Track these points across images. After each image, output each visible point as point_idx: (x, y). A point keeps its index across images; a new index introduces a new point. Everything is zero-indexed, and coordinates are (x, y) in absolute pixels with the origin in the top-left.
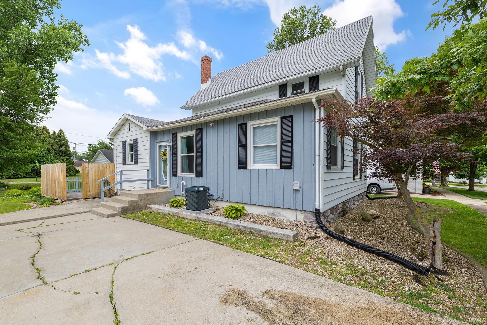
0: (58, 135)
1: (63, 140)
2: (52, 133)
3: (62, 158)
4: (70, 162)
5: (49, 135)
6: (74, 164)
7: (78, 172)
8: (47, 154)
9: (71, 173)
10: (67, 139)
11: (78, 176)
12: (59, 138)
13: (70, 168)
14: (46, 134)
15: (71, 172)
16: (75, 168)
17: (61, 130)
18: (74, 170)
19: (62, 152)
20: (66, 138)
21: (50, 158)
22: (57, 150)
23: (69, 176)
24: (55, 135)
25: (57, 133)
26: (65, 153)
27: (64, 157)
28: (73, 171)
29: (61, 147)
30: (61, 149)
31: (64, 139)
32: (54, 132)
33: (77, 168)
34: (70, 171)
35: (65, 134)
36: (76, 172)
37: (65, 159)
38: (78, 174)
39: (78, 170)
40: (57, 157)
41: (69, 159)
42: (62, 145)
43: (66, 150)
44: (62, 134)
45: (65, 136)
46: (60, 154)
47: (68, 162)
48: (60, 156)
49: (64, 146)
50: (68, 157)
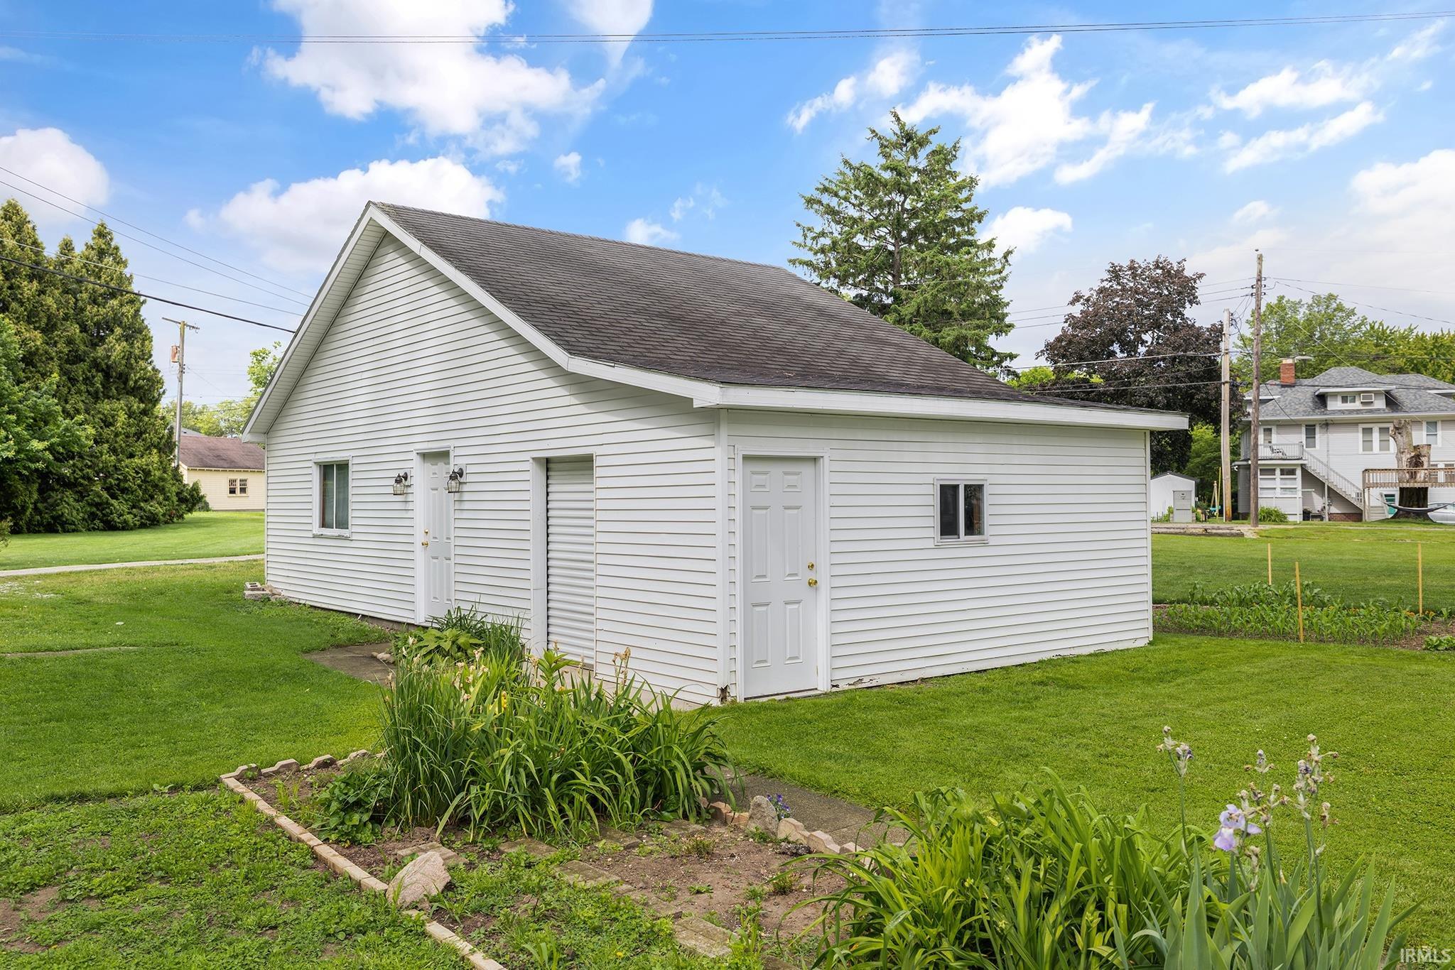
0: (86, 261)
1: (113, 296)
2: (51, 251)
3: (106, 406)
4: (151, 436)
5: (38, 264)
6: (170, 446)
7: (193, 499)
9: (155, 507)
10: (135, 286)
11: (197, 523)
12: (89, 282)
13: (147, 473)
14: (20, 254)
15: (152, 497)
16: (177, 477)
17: (102, 234)
19: (107, 375)
20: (130, 280)
21: (34, 408)
22: (75, 359)
23: (143, 526)
24: (69, 260)
25: (80, 249)
26: (123, 378)
27: (116, 405)
28: (163, 491)
29: (102, 340)
30: (100, 351)
31: (119, 288)
32: (68, 245)
33: (191, 477)
34: (145, 491)
35: (124, 253)
36: (182, 500)
37: (122, 417)
38: (196, 514)
39: (195, 488)
40: (77, 400)
41: (145, 412)
42: (106, 326)
43: (128, 356)
44: (109, 260)
45: (127, 272)
46: (93, 385)
47: (139, 435)
48: (96, 397)
49: (118, 331)
50: (137, 406)
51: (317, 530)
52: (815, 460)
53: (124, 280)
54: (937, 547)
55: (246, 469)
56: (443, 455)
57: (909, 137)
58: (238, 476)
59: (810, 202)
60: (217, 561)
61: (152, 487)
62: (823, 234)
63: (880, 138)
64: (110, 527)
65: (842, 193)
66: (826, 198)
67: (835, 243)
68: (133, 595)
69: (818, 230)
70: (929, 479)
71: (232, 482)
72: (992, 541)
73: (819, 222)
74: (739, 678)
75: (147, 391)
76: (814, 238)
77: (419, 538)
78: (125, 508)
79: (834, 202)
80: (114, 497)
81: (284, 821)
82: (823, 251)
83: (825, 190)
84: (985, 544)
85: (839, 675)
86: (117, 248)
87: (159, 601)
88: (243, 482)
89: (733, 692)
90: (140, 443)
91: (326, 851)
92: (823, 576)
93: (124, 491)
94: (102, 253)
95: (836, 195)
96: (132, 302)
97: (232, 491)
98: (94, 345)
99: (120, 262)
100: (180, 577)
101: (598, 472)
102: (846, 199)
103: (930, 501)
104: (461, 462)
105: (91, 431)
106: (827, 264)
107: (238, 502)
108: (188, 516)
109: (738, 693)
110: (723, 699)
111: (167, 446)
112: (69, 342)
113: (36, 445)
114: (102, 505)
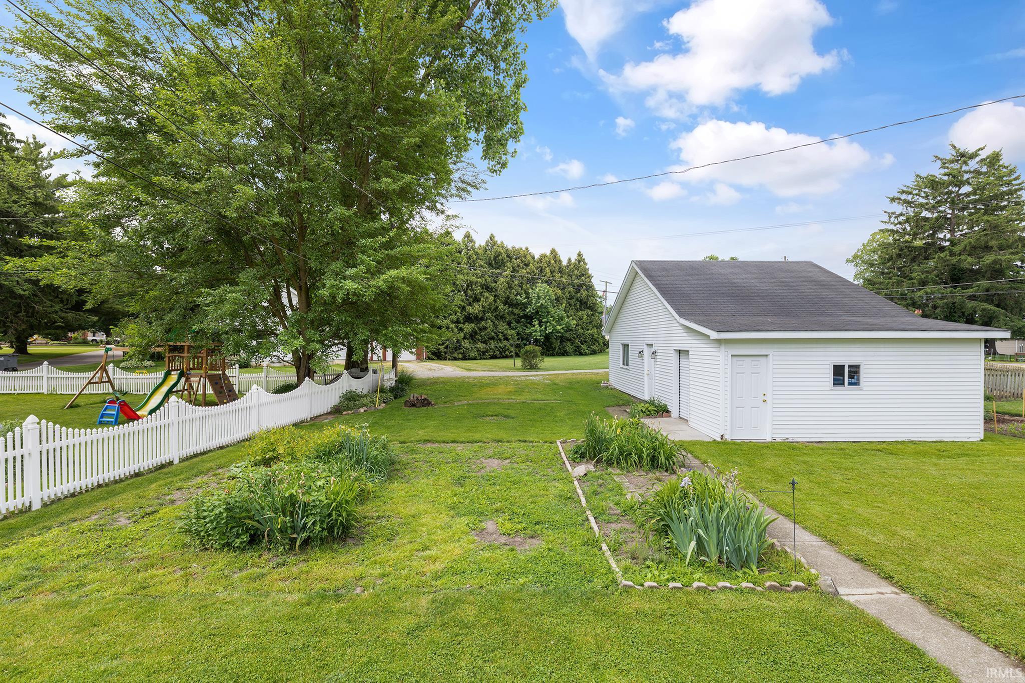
0: (575, 264)
1: (583, 275)
2: (565, 263)
3: (580, 313)
4: (594, 323)
5: (560, 267)
7: (607, 345)
8: (553, 307)
9: (596, 347)
10: (590, 272)
12: (576, 272)
13: (593, 336)
14: (555, 265)
15: (595, 344)
16: (603, 337)
17: (579, 255)
18: (601, 341)
19: (581, 303)
20: (588, 269)
21: (558, 315)
22: (571, 298)
23: (591, 354)
24: (570, 265)
25: (573, 261)
26: (586, 303)
27: (583, 313)
28: (598, 342)
29: (579, 291)
30: (579, 295)
31: (585, 273)
32: (570, 260)
33: (607, 337)
34: (592, 342)
35: (586, 261)
36: (604, 345)
37: (585, 317)
38: (609, 350)
40: (571, 312)
41: (592, 315)
42: (581, 286)
43: (587, 296)
44: (582, 263)
45: (587, 267)
46: (576, 306)
47: (590, 323)
48: (577, 310)
49: (584, 287)
50: (590, 313)
51: (621, 366)
52: (767, 355)
53: (587, 270)
54: (831, 390)
56: (651, 345)
57: (963, 155)
59: (893, 200)
61: (594, 341)
62: (901, 214)
63: (941, 160)
64: (581, 354)
65: (915, 192)
66: (904, 197)
67: (908, 219)
68: (570, 383)
69: (898, 213)
70: (828, 362)
72: (865, 388)
73: (898, 208)
74: (728, 432)
75: (594, 307)
76: (895, 217)
78: (585, 348)
79: (910, 198)
80: (582, 344)
81: (563, 454)
82: (900, 223)
83: (903, 192)
84: (861, 389)
85: (774, 436)
86: (584, 259)
89: (725, 437)
90: (591, 326)
91: (567, 462)
92: (769, 398)
93: (585, 342)
94: (579, 261)
95: (911, 193)
96: (589, 277)
98: (576, 293)
99: (585, 264)
101: (690, 356)
103: (828, 371)
104: (656, 348)
105: (575, 322)
106: (905, 229)
109: (728, 437)
110: (722, 439)
111: (600, 327)
112: (570, 292)
113: (559, 327)
114: (578, 347)
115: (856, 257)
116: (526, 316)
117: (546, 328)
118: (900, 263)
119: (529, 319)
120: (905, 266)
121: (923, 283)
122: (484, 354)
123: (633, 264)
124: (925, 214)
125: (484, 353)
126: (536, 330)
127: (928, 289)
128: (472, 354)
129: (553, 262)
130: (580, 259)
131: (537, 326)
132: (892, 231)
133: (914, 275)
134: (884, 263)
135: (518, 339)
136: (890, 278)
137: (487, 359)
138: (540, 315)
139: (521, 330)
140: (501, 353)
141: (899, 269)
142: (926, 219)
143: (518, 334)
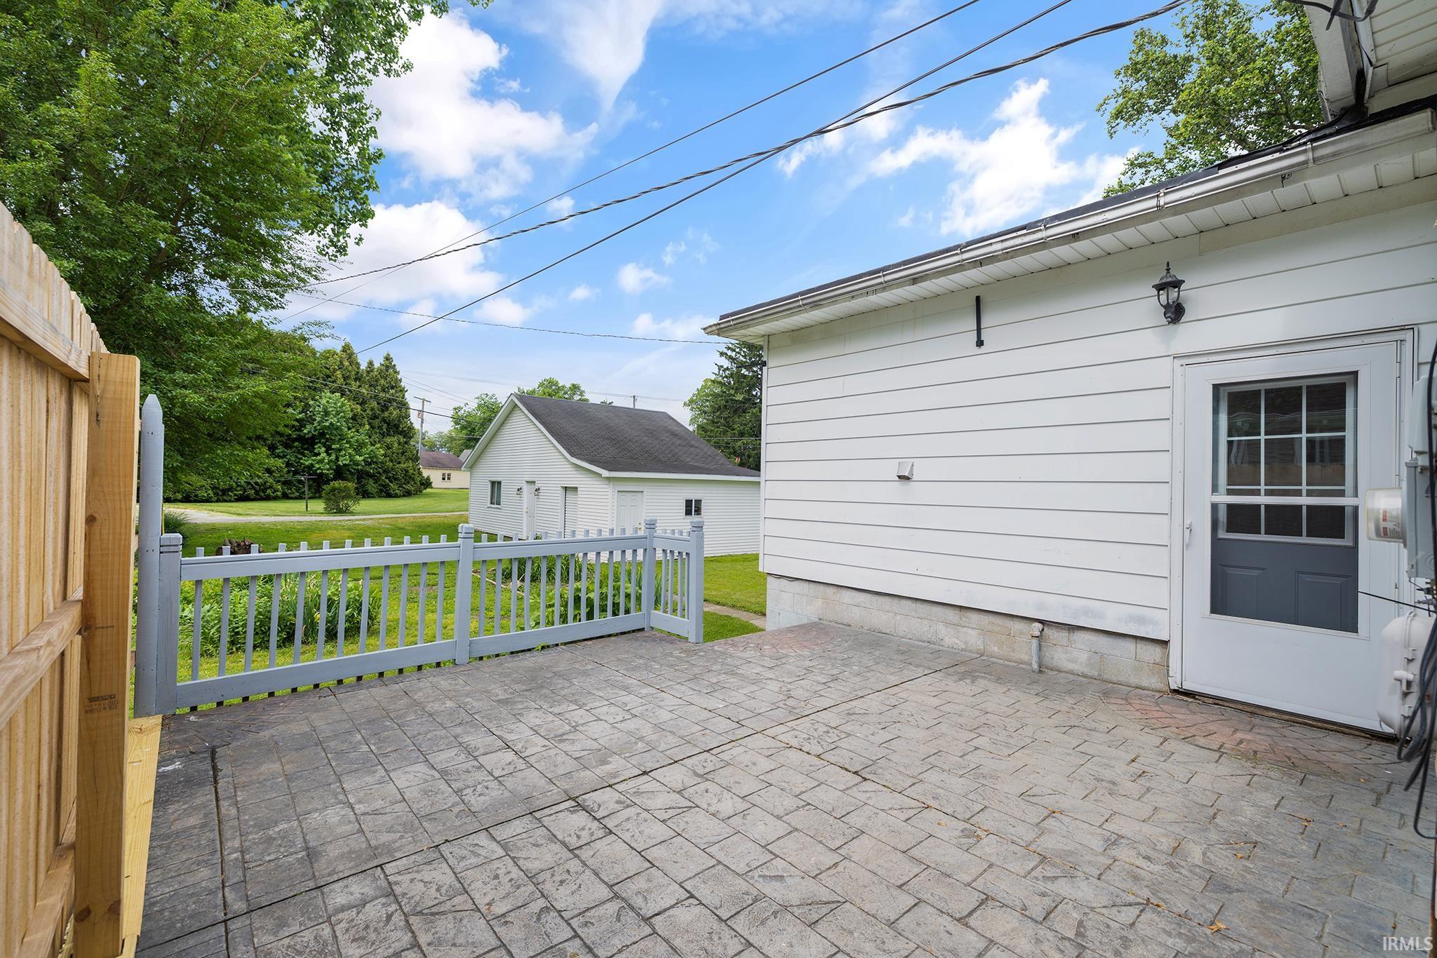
0: (380, 371)
1: (392, 388)
2: (363, 366)
3: (388, 440)
4: (408, 454)
5: (358, 373)
6: (417, 459)
7: (427, 483)
8: (349, 429)
9: (408, 487)
10: (402, 384)
11: (428, 495)
12: (382, 382)
13: (407, 471)
14: (350, 368)
15: (408, 482)
16: (420, 473)
17: (388, 358)
18: (418, 479)
19: (388, 424)
20: (400, 380)
21: (357, 441)
22: (375, 417)
23: (404, 496)
24: (372, 371)
25: (377, 365)
26: (397, 426)
27: (393, 439)
28: (413, 479)
29: (387, 408)
30: (386, 414)
31: (395, 385)
32: (371, 363)
33: (426, 473)
34: (405, 480)
35: (398, 368)
36: (422, 484)
37: (396, 445)
38: (428, 490)
39: (428, 478)
40: (376, 437)
41: (406, 443)
42: (390, 401)
43: (399, 417)
44: (391, 371)
45: (399, 377)
46: (382, 429)
47: (403, 453)
48: (383, 435)
49: (394, 404)
50: (402, 440)
51: (488, 503)
53: (398, 381)
54: (684, 519)
55: (451, 468)
56: (533, 483)
58: (447, 472)
59: (721, 354)
60: (447, 514)
61: (408, 477)
62: (727, 369)
64: (389, 496)
65: (738, 350)
66: (729, 353)
67: (732, 374)
69: (725, 367)
70: (680, 498)
71: (444, 475)
72: (704, 516)
73: (726, 363)
75: (408, 433)
76: (723, 371)
77: (525, 510)
78: (396, 487)
79: (733, 354)
80: (391, 482)
82: (726, 376)
83: (729, 348)
84: (702, 517)
86: (395, 366)
87: (429, 529)
88: (449, 475)
90: (403, 457)
93: (396, 479)
94: (387, 368)
95: (734, 351)
96: (401, 391)
97: (444, 479)
98: (383, 411)
99: (397, 372)
100: (435, 520)
101: (578, 492)
102: (738, 353)
103: (682, 504)
104: (539, 485)
105: (382, 451)
106: (730, 383)
107: (446, 484)
108: (424, 491)
111: (416, 459)
112: (372, 409)
113: (358, 458)
114: (386, 486)
115: (691, 401)
116: (301, 439)
117: (337, 459)
118: (725, 414)
119: (308, 444)
120: (729, 417)
121: (742, 434)
122: (224, 494)
123: (512, 397)
124: (744, 371)
125: (224, 492)
126: (321, 460)
127: (745, 440)
128: (202, 494)
129: (346, 363)
130: (388, 362)
131: (324, 455)
132: (720, 383)
133: (735, 426)
134: (714, 412)
135: (289, 472)
136: (718, 427)
137: (230, 501)
138: (327, 440)
139: (293, 459)
140: (257, 492)
141: (725, 419)
142: (744, 377)
143: (288, 464)
